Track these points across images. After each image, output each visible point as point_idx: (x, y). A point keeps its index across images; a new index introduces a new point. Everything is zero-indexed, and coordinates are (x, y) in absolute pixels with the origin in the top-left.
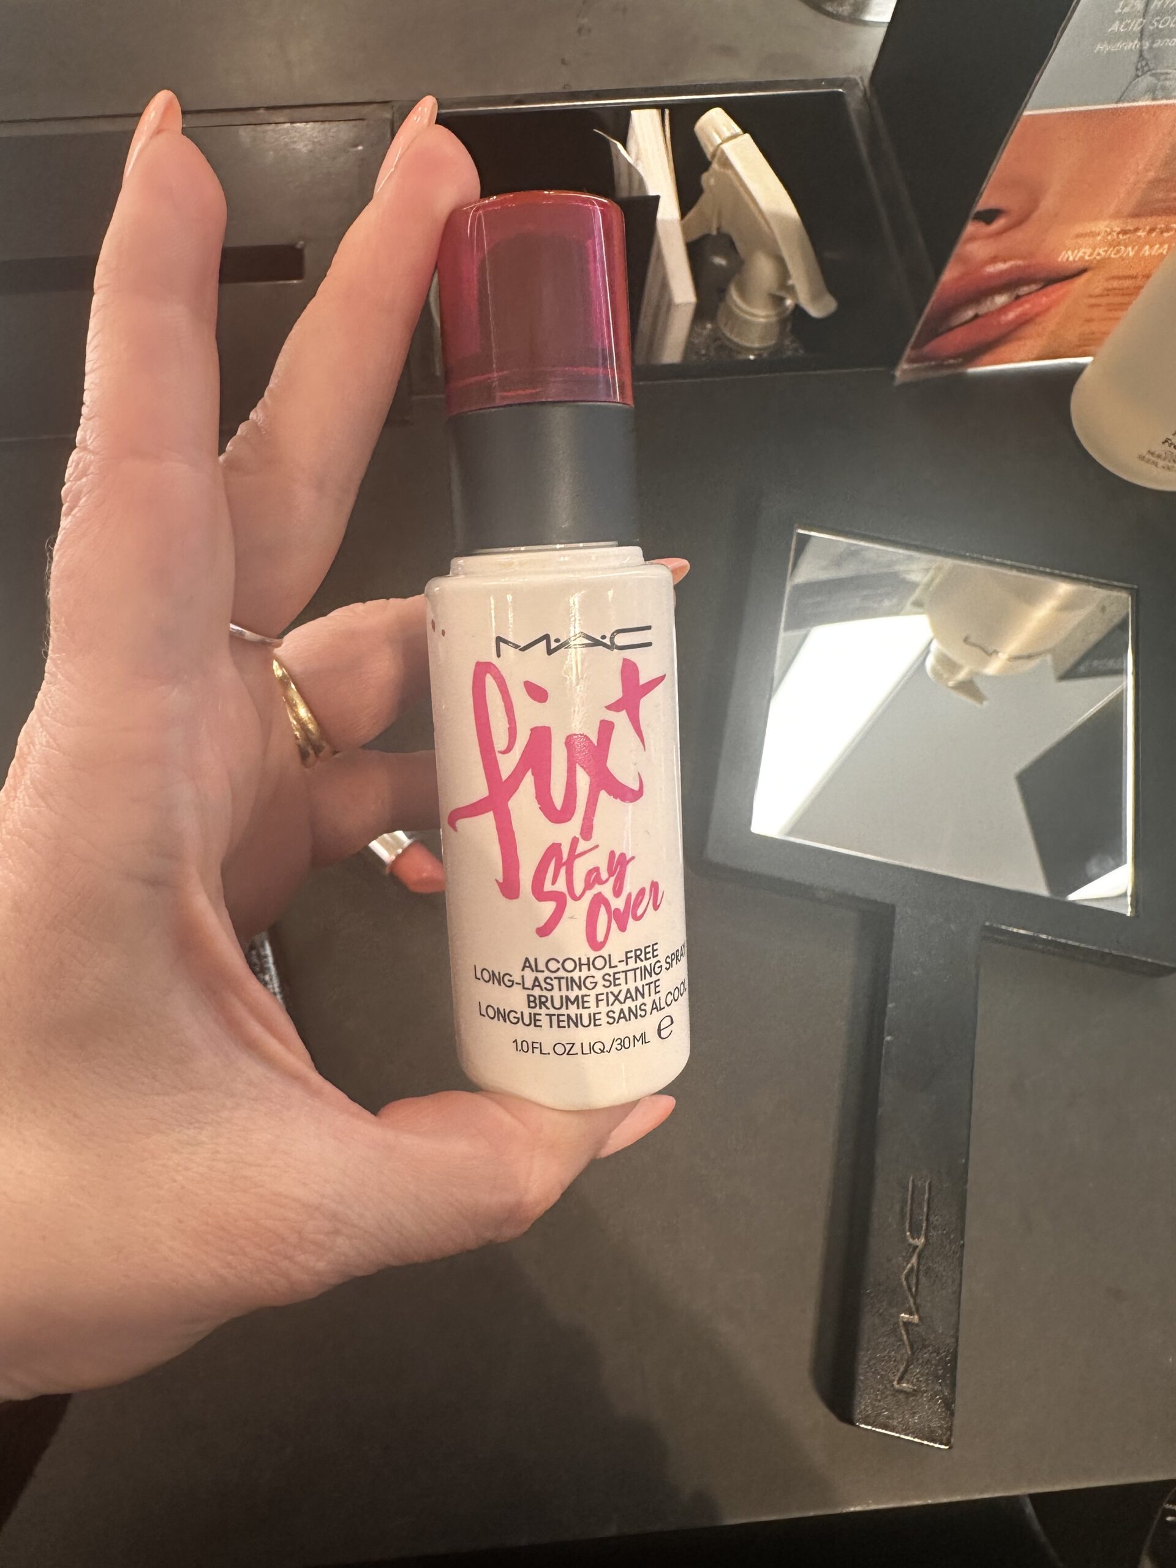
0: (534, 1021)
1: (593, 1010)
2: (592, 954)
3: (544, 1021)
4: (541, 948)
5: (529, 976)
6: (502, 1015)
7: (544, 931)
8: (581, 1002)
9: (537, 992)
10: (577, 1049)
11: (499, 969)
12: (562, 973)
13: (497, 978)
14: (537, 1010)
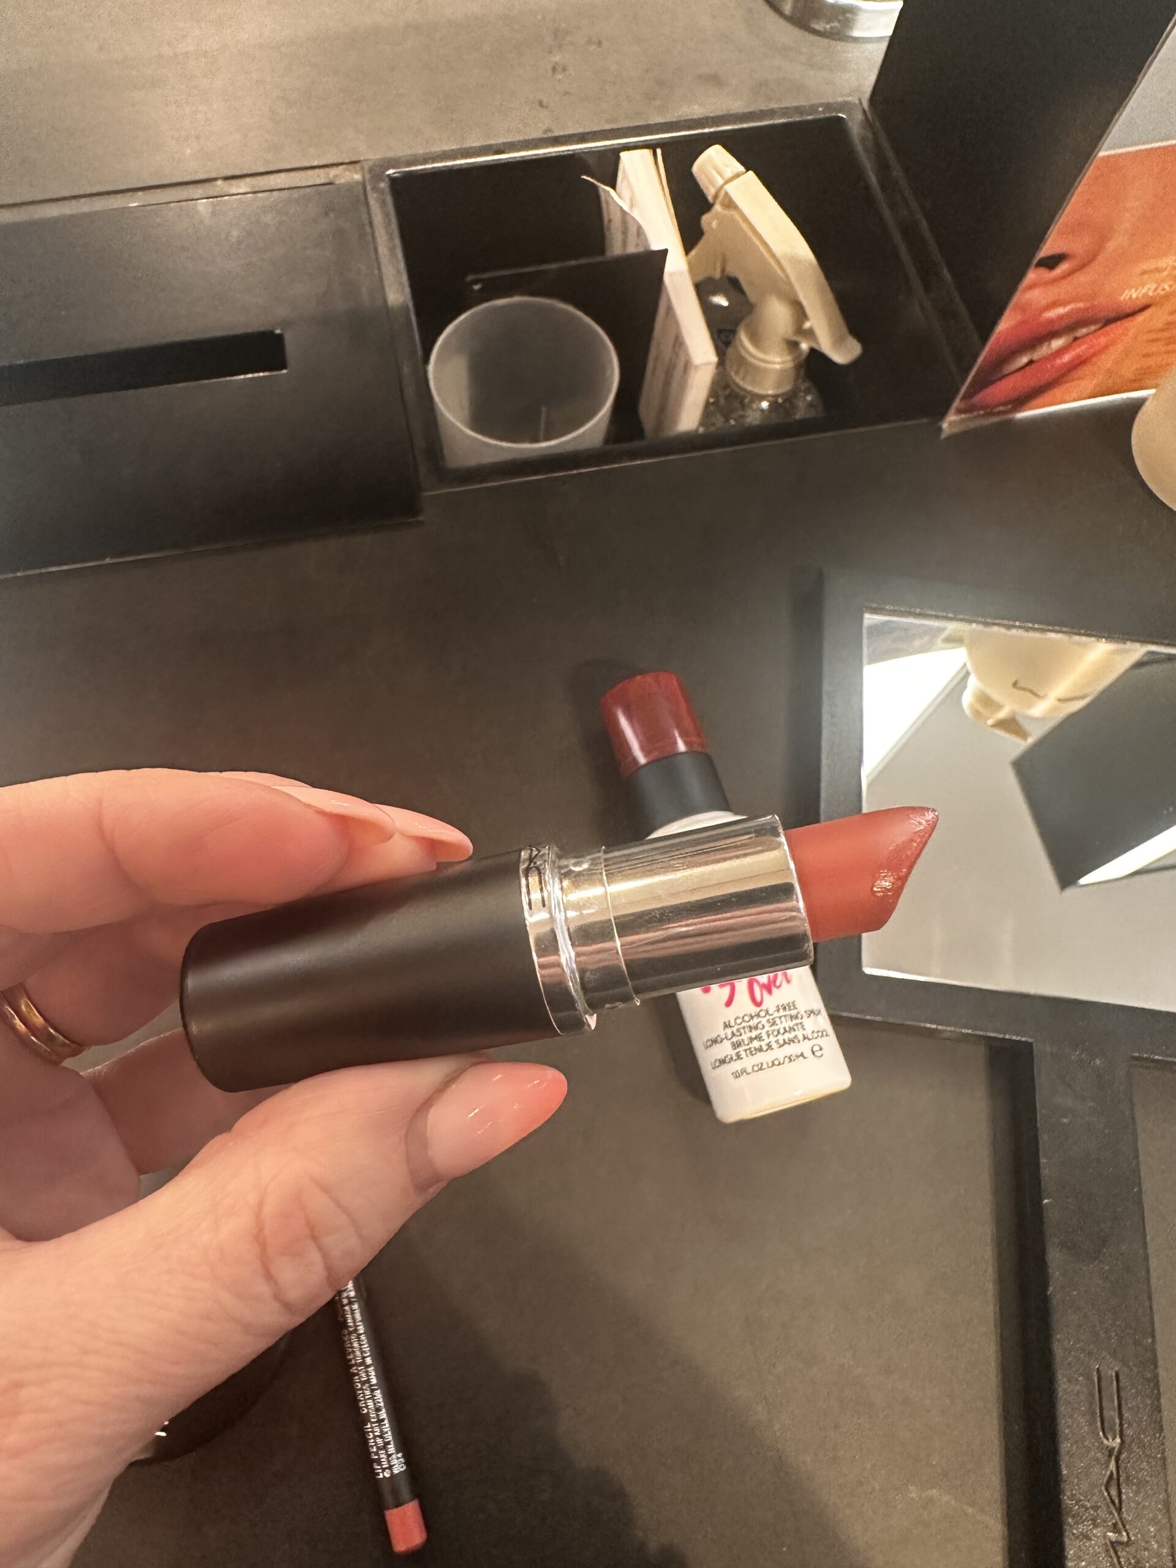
0: (739, 1057)
1: (767, 1041)
2: (758, 1009)
3: (743, 1054)
4: (730, 1014)
5: (729, 1031)
6: (723, 1062)
7: (729, 1003)
8: (759, 1038)
9: (735, 1039)
10: (765, 1066)
11: (714, 1036)
12: (744, 1024)
13: (715, 1041)
14: (737, 1050)
